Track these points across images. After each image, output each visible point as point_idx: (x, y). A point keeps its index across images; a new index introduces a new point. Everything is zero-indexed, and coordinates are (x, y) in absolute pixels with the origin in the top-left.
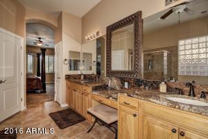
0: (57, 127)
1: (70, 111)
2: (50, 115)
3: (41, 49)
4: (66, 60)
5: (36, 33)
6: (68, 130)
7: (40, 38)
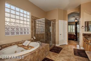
0: (73, 54)
1: (84, 51)
2: (74, 49)
3: (76, 23)
4: (83, 26)
5: (74, 17)
6: (77, 57)
7: (76, 18)
